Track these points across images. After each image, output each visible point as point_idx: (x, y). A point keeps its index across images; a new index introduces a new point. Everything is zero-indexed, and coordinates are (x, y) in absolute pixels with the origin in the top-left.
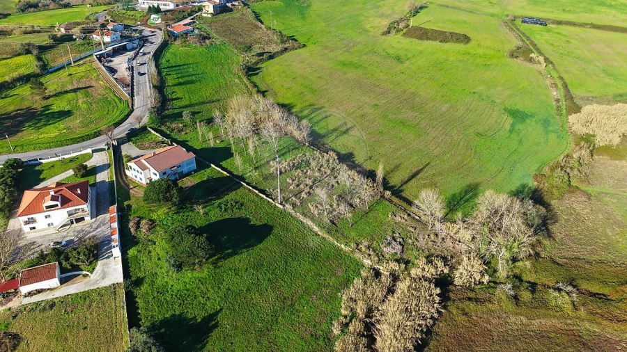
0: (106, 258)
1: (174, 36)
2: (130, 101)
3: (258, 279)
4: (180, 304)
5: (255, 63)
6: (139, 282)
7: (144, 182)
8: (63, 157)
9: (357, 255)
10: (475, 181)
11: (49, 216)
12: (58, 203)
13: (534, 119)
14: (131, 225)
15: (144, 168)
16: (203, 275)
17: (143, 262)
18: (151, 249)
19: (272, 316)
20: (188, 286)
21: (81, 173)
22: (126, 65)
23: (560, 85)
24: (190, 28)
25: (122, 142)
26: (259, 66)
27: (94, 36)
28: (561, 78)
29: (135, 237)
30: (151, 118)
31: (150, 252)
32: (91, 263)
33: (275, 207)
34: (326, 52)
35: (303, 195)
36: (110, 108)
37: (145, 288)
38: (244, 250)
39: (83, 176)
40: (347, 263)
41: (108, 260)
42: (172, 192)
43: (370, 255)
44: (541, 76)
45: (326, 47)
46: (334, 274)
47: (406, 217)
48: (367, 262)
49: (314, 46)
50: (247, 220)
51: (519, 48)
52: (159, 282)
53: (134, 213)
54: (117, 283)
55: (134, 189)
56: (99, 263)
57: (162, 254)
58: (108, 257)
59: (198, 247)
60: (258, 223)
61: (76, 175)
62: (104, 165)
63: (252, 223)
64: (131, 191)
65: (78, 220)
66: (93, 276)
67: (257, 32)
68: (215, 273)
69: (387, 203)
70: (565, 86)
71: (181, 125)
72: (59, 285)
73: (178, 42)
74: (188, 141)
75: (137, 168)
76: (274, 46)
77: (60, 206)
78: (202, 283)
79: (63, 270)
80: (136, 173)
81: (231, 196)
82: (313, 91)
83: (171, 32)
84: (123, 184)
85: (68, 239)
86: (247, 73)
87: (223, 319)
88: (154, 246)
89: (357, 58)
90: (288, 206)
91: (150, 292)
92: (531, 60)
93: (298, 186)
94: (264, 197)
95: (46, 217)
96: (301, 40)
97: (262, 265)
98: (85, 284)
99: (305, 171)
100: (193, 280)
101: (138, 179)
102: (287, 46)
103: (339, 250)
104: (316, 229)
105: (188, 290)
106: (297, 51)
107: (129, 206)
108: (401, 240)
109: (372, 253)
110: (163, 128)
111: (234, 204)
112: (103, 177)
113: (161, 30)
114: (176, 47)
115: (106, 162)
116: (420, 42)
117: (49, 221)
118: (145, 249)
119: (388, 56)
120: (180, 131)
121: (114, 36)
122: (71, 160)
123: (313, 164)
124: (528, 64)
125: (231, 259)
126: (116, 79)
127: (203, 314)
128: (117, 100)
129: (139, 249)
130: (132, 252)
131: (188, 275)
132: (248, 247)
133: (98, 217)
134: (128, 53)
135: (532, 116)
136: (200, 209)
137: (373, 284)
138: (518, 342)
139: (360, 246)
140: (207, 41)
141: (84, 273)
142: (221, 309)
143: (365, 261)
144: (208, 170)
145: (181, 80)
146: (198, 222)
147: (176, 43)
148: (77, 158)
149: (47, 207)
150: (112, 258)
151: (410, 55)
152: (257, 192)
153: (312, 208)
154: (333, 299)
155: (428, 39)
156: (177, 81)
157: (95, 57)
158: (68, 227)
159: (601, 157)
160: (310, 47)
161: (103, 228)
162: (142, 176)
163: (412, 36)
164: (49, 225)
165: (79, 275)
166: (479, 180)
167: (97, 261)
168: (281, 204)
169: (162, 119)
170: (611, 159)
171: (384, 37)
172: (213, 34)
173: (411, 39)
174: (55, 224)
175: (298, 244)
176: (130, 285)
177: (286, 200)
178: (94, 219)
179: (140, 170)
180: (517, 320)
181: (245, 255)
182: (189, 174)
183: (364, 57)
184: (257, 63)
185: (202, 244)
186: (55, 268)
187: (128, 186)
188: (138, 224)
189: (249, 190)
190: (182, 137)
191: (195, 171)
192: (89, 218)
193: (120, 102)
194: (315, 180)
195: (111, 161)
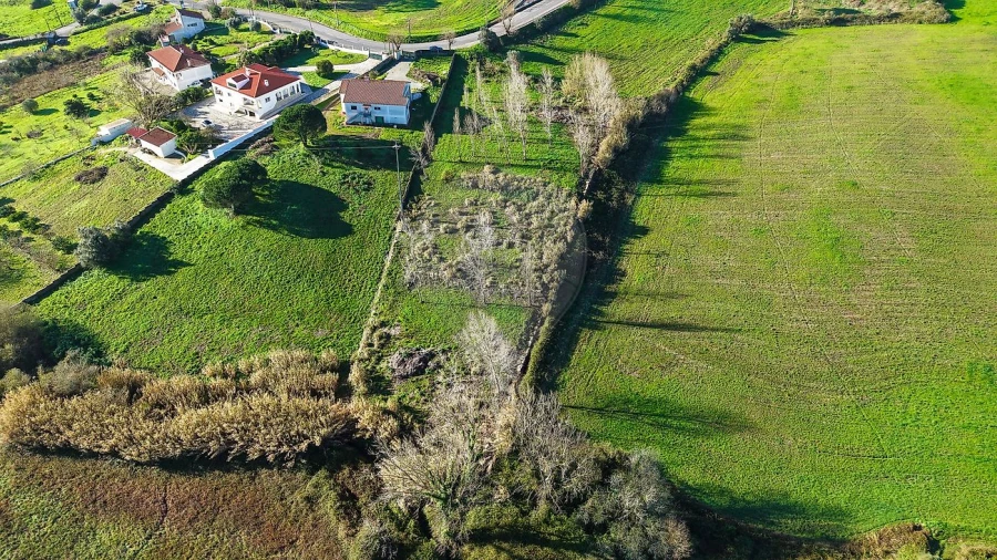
3: (253, 268)
4: (180, 234)
6: (187, 192)
11: (231, 94)
14: (261, 141)
25: (405, 57)
29: (244, 153)
32: (194, 154)
38: (286, 232)
39: (324, 77)
40: (347, 333)
49: (975, 27)
50: (342, 208)
54: (177, 181)
56: (197, 158)
60: (346, 219)
62: (355, 75)
63: (342, 214)
65: (252, 114)
66: (183, 165)
68: (235, 231)
72: (163, 156)
77: (238, 88)
78: (215, 231)
81: (377, 174)
86: (740, 33)
87: (182, 275)
91: (181, 206)
96: (969, 8)
98: (171, 167)
110: (473, 62)
111: (362, 183)
112: (334, 85)
120: (487, 75)
122: (347, 56)
127: (179, 256)
139: (384, 329)
141: (186, 159)
142: (192, 265)
144: (415, 133)
145: (627, 12)
156: (620, 11)
158: (240, 115)
160: (964, 27)
165: (182, 158)
167: (199, 154)
178: (262, 120)
181: (278, 236)
182: (390, 126)
186: (170, 139)
188: (263, 144)
192: (259, 116)
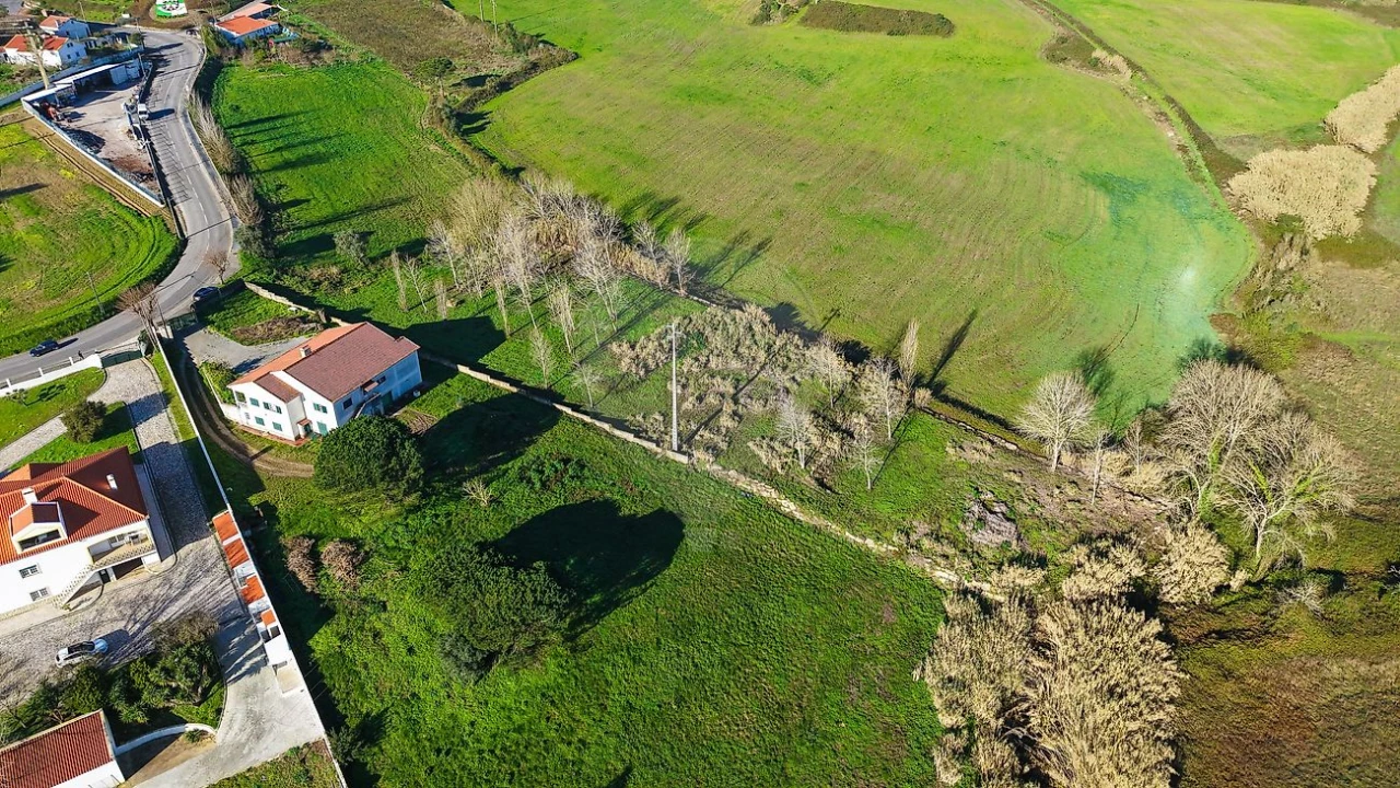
0: (251, 671)
1: (233, 45)
2: (166, 214)
3: (696, 666)
4: (512, 774)
5: (468, 101)
6: (371, 730)
7: (288, 433)
8: (19, 386)
9: (915, 563)
10: (1093, 344)
11: (33, 569)
12: (59, 526)
13: (1151, 194)
14: (294, 561)
15: (287, 395)
16: (549, 679)
17: (366, 666)
18: (379, 626)
19: (767, 762)
20: (516, 717)
21: (92, 429)
22: (125, 124)
23: (1173, 115)
24: (269, 23)
25: (183, 328)
26: (478, 109)
27: (11, 52)
28: (1170, 100)
29: (317, 598)
30: (246, 257)
31: (377, 635)
32: (205, 696)
33: (667, 461)
34: (636, 67)
35: (725, 421)
36: (117, 238)
37: (394, 743)
38: (634, 590)
39: (98, 436)
40: (897, 585)
41: (255, 678)
42: (404, 454)
43: (946, 557)
44: (1127, 99)
45: (631, 58)
46: (877, 621)
47: (988, 447)
48: (944, 576)
49: (598, 55)
50: (610, 507)
51: (1063, 40)
52: (431, 719)
53: (290, 526)
54: (307, 745)
55: (265, 456)
56: (232, 691)
57: (415, 635)
58: (254, 670)
59: (537, 603)
60: (641, 510)
61: (75, 436)
62: (152, 399)
63: (625, 511)
64: (257, 463)
65: (122, 570)
66: (223, 735)
67: (444, 30)
68: (577, 666)
69: (928, 418)
70: (1186, 118)
71: (334, 270)
72: (122, 779)
73: (249, 59)
74: (368, 311)
75: (264, 396)
76: (498, 59)
77: (63, 535)
78: (553, 702)
79: (122, 732)
80: (260, 412)
81: (543, 446)
82: (640, 163)
83: (225, 35)
84: (224, 446)
85: (107, 630)
86: (458, 126)
88: (383, 616)
89: (713, 79)
90: (699, 454)
91: (412, 753)
92: (1095, 65)
93: (700, 399)
94: (630, 437)
95: (24, 573)
96: (564, 42)
97: (693, 623)
98: (204, 762)
99: (703, 359)
100: (526, 696)
101: (268, 428)
102: (533, 58)
103: (863, 554)
104: (789, 506)
105: (520, 729)
106: (562, 68)
107: (269, 509)
108: (1004, 509)
109: (951, 551)
110: (287, 281)
111: (560, 466)
112: (154, 432)
113: (192, 32)
114: (244, 72)
115: (155, 388)
116: (843, 36)
117: (34, 583)
118: (361, 629)
119: (782, 70)
120: (337, 285)
121: (71, 51)
122: (46, 393)
123: (717, 340)
124: (1092, 74)
125: (610, 620)
126: (108, 161)
128: (128, 217)
129: (343, 630)
130: (322, 642)
131: (506, 683)
132: (643, 578)
133: (182, 552)
134: (119, 93)
135: (1145, 186)
136: (480, 492)
137: (991, 631)
138: (1376, 726)
139: (914, 537)
140: (326, 55)
141: (190, 727)
142: (628, 770)
143: (938, 574)
144: (454, 382)
145: (287, 155)
146: (483, 526)
147: (242, 62)
148: (62, 387)
149: (25, 543)
150: (266, 671)
151: (831, 67)
152: (606, 426)
153: (762, 454)
154: (898, 686)
155: (860, 28)
156: (278, 158)
157: (27, 107)
158: (94, 594)
159: (1330, 263)
160: (591, 58)
161: (207, 581)
162: (284, 419)
163: (822, 24)
164: (34, 595)
165: (175, 737)
166: (1099, 342)
167: (223, 685)
168: (679, 451)
169: (277, 257)
170: (1353, 266)
171: (759, 29)
172: (333, 37)
173: (823, 31)
174: (54, 591)
175: (758, 553)
176: (353, 744)
177: (687, 441)
178: (170, 560)
179: (274, 401)
180: (1345, 671)
181: (640, 603)
182: (407, 398)
183: (730, 76)
184: (472, 102)
185: (543, 593)
186: (98, 729)
187: (242, 450)
188: (314, 556)
189: (585, 424)
190: (346, 300)
191: (423, 389)
192: (156, 557)
193: (142, 221)
194: (738, 381)
195: (166, 383)
